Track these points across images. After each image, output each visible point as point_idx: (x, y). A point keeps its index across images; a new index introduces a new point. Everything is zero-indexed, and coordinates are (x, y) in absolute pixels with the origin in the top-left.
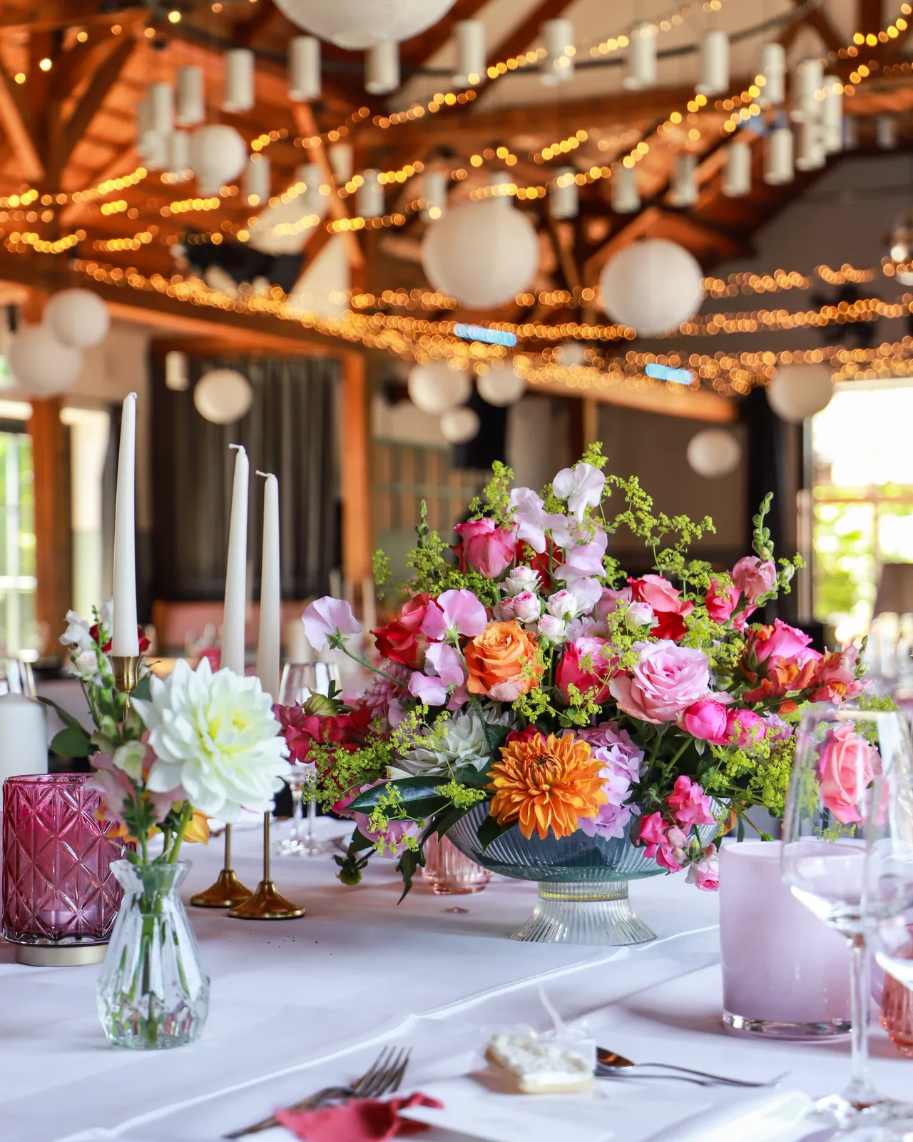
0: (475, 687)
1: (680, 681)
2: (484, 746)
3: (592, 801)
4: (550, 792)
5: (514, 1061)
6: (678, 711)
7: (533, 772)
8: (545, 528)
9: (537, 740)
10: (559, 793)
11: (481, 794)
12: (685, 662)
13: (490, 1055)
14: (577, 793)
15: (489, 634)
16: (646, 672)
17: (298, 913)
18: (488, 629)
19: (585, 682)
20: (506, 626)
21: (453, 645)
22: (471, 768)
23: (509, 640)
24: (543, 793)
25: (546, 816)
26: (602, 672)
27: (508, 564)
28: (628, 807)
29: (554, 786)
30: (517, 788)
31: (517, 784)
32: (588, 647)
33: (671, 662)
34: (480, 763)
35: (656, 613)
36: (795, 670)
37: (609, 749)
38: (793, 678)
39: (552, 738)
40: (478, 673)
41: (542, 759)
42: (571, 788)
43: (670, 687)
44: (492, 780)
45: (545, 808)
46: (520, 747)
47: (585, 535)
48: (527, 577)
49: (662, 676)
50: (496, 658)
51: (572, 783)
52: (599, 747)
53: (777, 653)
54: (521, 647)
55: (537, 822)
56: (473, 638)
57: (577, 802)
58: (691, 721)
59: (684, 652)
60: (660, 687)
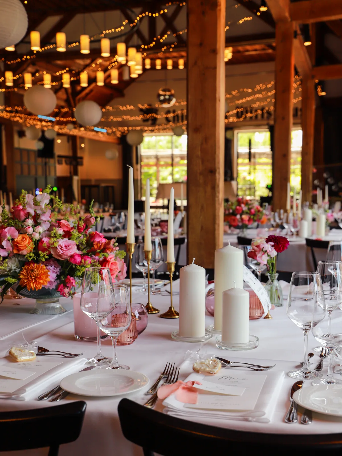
0: (15, 252)
1: (69, 249)
2: (19, 266)
3: (46, 281)
4: (35, 279)
5: (16, 354)
6: (68, 257)
7: (30, 274)
8: (34, 209)
9: (32, 265)
10: (37, 279)
11: (16, 280)
12: (70, 244)
13: (10, 353)
14: (42, 279)
15: (19, 238)
16: (60, 247)
18: (19, 236)
19: (44, 250)
20: (23, 235)
21: (9, 241)
22: (15, 272)
23: (24, 239)
24: (33, 280)
25: (33, 285)
26: (49, 247)
27: (25, 217)
28: (56, 281)
29: (36, 277)
30: (25, 278)
31: (26, 277)
32: (45, 240)
33: (67, 244)
34: (18, 270)
35: (64, 231)
36: (99, 245)
37: (51, 266)
38: (98, 247)
39: (36, 265)
40: (17, 248)
41: (33, 270)
42: (40, 278)
43: (66, 251)
44: (20, 276)
45: (33, 283)
46: (27, 267)
47: (45, 211)
48: (30, 222)
49: (64, 248)
50: (20, 244)
51: (40, 277)
52: (48, 266)
53: (95, 240)
54: (28, 241)
55: (31, 287)
56: (15, 239)
57: (41, 281)
58: (72, 260)
59: (70, 242)
60: (64, 251)
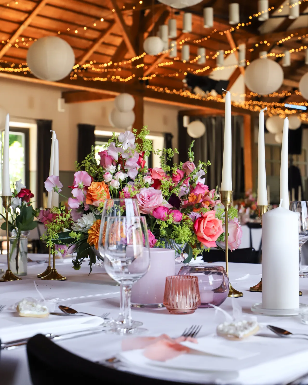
0: (88, 202)
1: (152, 200)
6: (151, 210)
8: (118, 152)
12: (154, 194)
15: (94, 185)
16: (141, 197)
17: (63, 279)
20: (99, 183)
21: (81, 189)
30: (93, 234)
33: (150, 194)
35: (153, 179)
36: (195, 197)
40: (90, 198)
43: (148, 202)
48: (111, 168)
49: (146, 199)
50: (94, 193)
54: (103, 190)
56: (88, 187)
58: (154, 213)
59: (156, 191)
60: (144, 202)
